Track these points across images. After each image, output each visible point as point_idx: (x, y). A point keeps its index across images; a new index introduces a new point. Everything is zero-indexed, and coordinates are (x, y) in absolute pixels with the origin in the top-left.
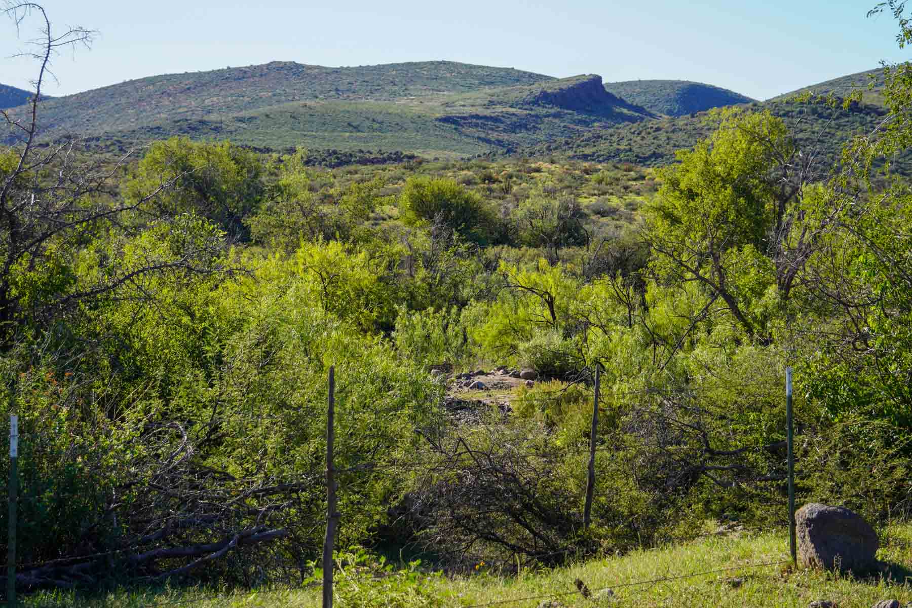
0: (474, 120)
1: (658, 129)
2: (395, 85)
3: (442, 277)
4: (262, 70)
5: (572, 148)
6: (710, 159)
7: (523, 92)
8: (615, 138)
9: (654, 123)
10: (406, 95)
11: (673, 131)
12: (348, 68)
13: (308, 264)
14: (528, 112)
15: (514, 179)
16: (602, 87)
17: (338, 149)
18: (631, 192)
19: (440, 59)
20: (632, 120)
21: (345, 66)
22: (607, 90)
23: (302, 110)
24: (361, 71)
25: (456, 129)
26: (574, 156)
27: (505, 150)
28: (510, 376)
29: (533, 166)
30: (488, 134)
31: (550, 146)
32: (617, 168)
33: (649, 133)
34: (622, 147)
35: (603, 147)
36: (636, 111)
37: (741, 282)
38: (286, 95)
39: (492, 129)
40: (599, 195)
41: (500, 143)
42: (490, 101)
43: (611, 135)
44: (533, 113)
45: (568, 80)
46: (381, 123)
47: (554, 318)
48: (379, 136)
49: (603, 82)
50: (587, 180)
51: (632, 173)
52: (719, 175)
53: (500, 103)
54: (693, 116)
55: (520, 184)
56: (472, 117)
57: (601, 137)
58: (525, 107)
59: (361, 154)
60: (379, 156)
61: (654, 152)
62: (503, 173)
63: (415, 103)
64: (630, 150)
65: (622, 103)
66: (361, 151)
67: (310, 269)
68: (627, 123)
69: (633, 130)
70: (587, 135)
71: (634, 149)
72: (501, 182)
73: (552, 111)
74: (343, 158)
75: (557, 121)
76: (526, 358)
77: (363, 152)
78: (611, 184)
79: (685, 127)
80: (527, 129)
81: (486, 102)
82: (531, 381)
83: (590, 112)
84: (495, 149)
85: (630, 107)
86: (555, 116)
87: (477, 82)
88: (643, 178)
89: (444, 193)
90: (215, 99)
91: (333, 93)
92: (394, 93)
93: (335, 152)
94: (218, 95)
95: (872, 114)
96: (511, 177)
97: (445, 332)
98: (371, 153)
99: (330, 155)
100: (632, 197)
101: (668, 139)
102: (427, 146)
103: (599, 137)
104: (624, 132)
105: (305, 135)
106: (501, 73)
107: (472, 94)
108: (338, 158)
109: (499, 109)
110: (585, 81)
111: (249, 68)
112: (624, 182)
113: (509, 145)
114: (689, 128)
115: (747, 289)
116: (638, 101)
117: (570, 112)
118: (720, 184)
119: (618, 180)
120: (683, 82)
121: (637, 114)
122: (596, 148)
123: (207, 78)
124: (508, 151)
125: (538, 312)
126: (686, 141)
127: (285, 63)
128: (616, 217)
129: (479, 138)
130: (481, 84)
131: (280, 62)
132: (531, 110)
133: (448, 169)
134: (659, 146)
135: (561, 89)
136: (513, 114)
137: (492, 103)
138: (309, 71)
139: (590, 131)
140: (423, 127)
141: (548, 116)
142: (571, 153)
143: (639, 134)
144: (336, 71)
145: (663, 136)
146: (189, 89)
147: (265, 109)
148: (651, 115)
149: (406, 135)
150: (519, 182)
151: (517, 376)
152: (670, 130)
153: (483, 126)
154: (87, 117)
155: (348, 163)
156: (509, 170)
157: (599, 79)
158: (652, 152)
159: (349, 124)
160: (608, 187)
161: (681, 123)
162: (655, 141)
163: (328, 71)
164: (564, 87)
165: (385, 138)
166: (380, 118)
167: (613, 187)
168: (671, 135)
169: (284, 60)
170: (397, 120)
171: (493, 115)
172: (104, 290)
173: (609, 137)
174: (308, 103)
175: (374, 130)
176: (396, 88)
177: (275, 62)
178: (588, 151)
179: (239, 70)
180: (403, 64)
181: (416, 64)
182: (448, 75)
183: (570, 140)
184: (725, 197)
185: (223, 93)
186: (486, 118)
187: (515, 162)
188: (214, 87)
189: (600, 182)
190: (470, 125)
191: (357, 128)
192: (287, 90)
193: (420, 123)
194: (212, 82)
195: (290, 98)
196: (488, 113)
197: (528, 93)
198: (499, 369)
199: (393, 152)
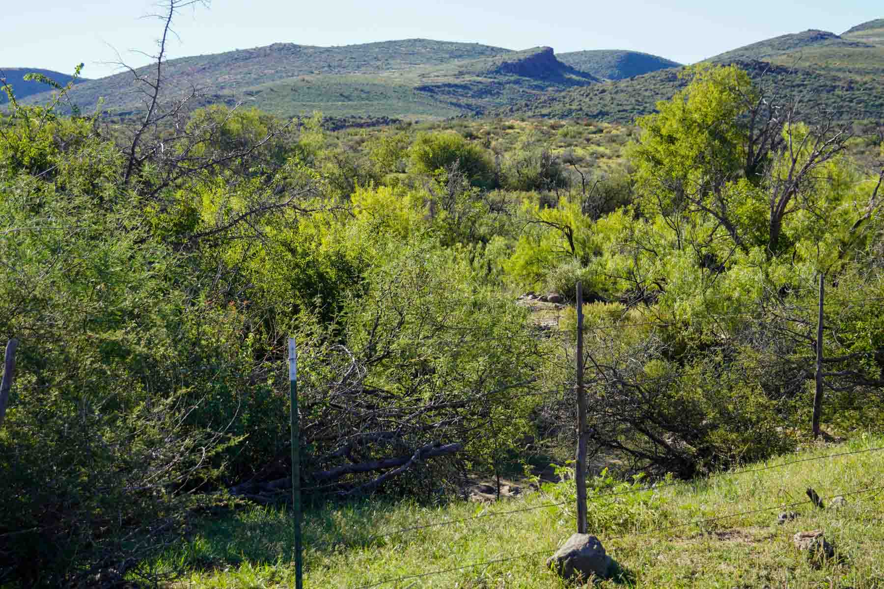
0: (447, 89)
1: (603, 91)
2: (378, 60)
3: (459, 218)
4: (265, 50)
5: (531, 109)
6: (687, 108)
7: (489, 63)
8: (567, 100)
9: (598, 86)
10: (388, 69)
11: (616, 92)
12: (338, 47)
13: (363, 207)
14: (492, 80)
15: (492, 135)
16: (554, 57)
17: (334, 116)
18: (592, 143)
19: (416, 38)
20: (580, 84)
21: (335, 45)
22: (558, 59)
23: (303, 84)
24: (349, 49)
25: (432, 96)
26: (534, 116)
27: (474, 113)
28: (539, 300)
29: (507, 123)
30: (459, 99)
31: (512, 108)
32: (578, 123)
33: (596, 95)
34: (573, 107)
35: (558, 107)
36: (583, 77)
37: (739, 211)
38: (287, 72)
39: (462, 95)
40: (565, 147)
41: (469, 106)
42: (460, 72)
43: (564, 97)
44: (496, 80)
45: (525, 52)
46: (368, 92)
47: (573, 249)
48: (366, 104)
49: (555, 52)
50: (553, 135)
51: (591, 127)
52: (695, 122)
53: (469, 73)
54: (632, 80)
55: (497, 139)
56: (445, 85)
57: (555, 99)
58: (489, 76)
59: (354, 120)
60: (369, 121)
61: (601, 111)
62: (481, 131)
63: (396, 75)
64: (581, 109)
65: (571, 70)
66: (353, 117)
67: (364, 211)
68: (576, 86)
69: (582, 93)
70: (543, 98)
71: (583, 108)
72: (480, 138)
73: (512, 78)
74: (339, 123)
75: (516, 86)
76: (552, 285)
77: (354, 118)
78: (574, 137)
79: (625, 89)
80: (491, 94)
81: (457, 73)
82: (558, 304)
83: (544, 79)
84: (465, 113)
85: (578, 73)
86: (516, 82)
87: (447, 56)
88: (601, 131)
89: (449, 146)
90: (227, 77)
91: (326, 69)
92: (378, 67)
93: (331, 119)
94: (229, 74)
95: (783, 73)
96: (489, 134)
97: (471, 264)
98: (362, 118)
99: (327, 121)
100: (594, 148)
101: (612, 99)
102: (407, 110)
103: (554, 99)
104: (575, 95)
105: (304, 105)
106: (468, 48)
107: (444, 66)
108: (334, 124)
109: (467, 78)
110: (540, 52)
111: (255, 49)
112: (585, 135)
113: (477, 108)
114: (630, 89)
115: (745, 218)
116: (584, 68)
117: (527, 78)
118: (697, 129)
119: (580, 133)
120: (622, 51)
121: (584, 79)
122: (551, 109)
123: (219, 59)
124: (477, 113)
125: (558, 244)
126: (628, 101)
127: (285, 45)
128: (583, 165)
129: (452, 104)
130: (451, 57)
131: (280, 44)
132: (495, 78)
133: (434, 129)
134: (605, 105)
135: (520, 60)
136: (480, 82)
137: (461, 73)
138: (306, 51)
139: (545, 95)
140: (403, 95)
141: (509, 83)
142: (530, 114)
143: (587, 96)
144: (328, 50)
145: (607, 97)
146: (204, 69)
147: (269, 84)
148: (597, 80)
149: (389, 102)
150: (496, 138)
151: (544, 300)
152: (613, 91)
153: (455, 93)
154: (120, 95)
155: (342, 127)
156: (487, 128)
157: (551, 50)
158: (598, 111)
159: (341, 95)
160: (573, 139)
161: (623, 85)
162: (601, 101)
163: (321, 51)
164: (522, 58)
165: (372, 105)
166: (367, 89)
167: (576, 139)
168: (614, 96)
169: (283, 42)
170: (381, 89)
171: (462, 83)
172: (221, 230)
173: (562, 99)
174: (307, 78)
175: (363, 99)
176: (379, 63)
177: (276, 44)
178: (545, 111)
179: (246, 51)
180: (384, 43)
181: (395, 42)
182: (423, 51)
183: (529, 103)
184: (702, 140)
185: (233, 71)
186: (456, 86)
187: (491, 121)
188: (225, 67)
189: (565, 135)
190: (443, 93)
191: (348, 98)
192: (287, 67)
193: (402, 92)
194: (224, 62)
195: (290, 74)
196: (457, 81)
197: (492, 63)
198: (528, 295)
199: (381, 117)
